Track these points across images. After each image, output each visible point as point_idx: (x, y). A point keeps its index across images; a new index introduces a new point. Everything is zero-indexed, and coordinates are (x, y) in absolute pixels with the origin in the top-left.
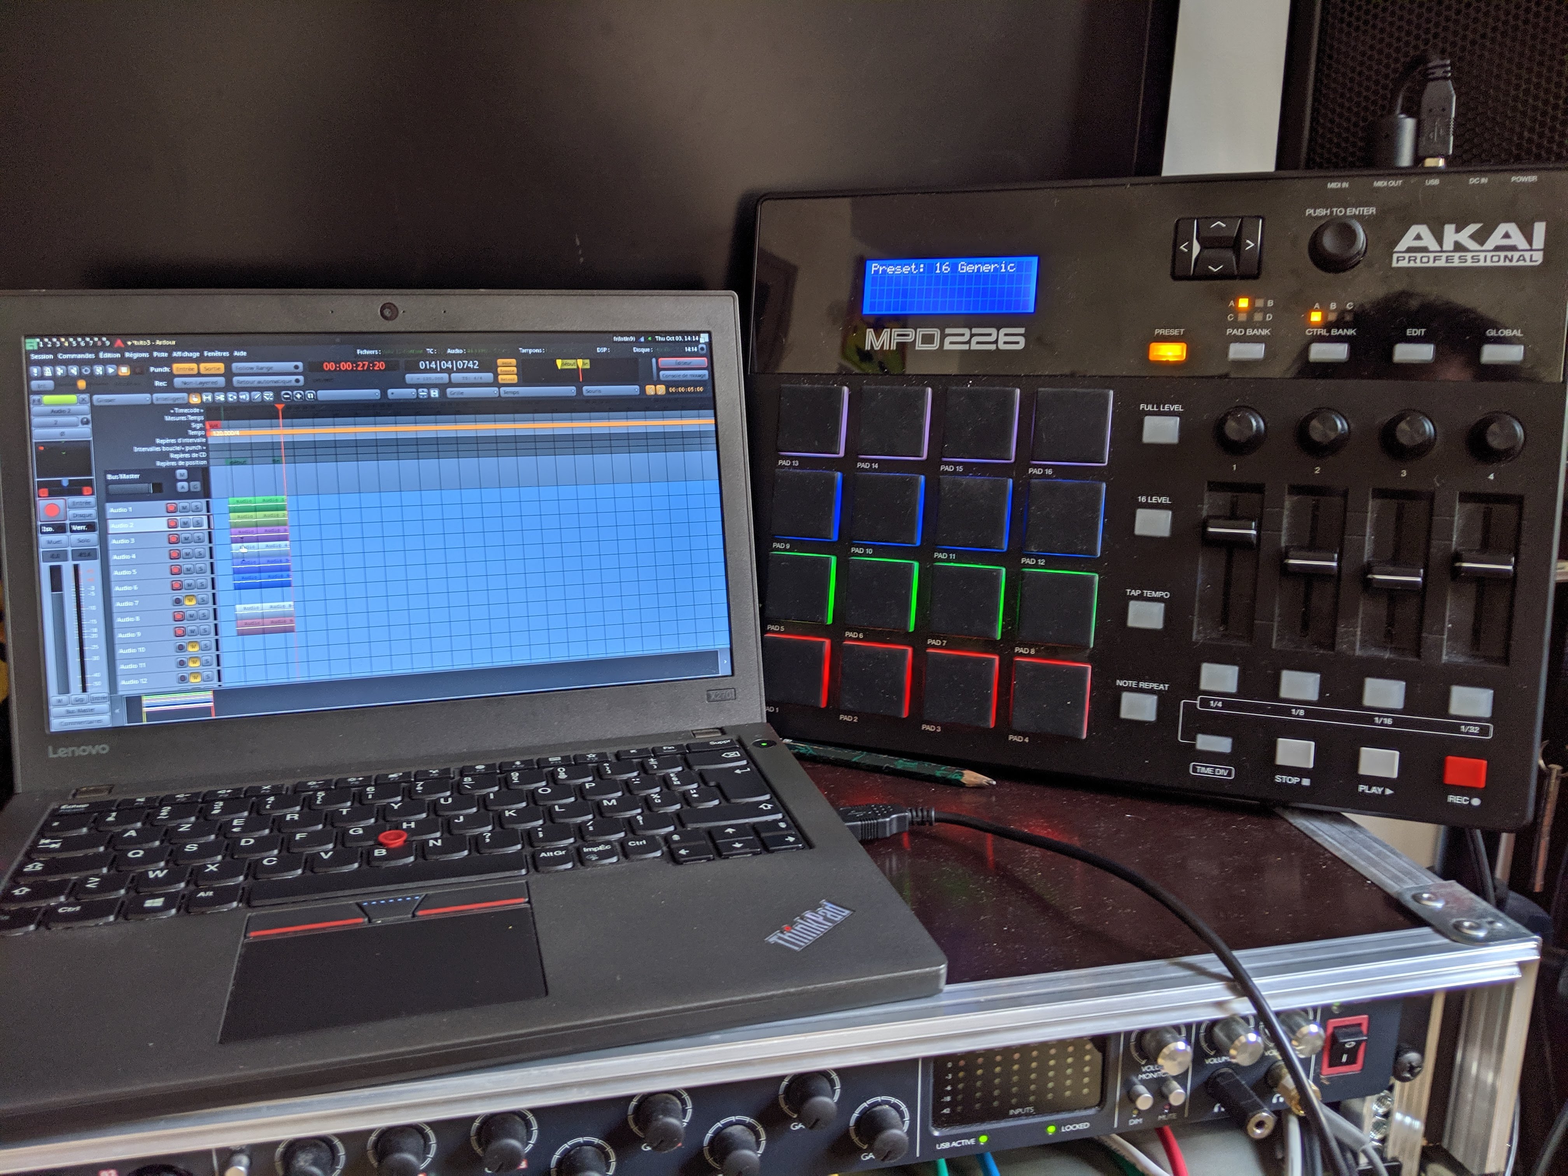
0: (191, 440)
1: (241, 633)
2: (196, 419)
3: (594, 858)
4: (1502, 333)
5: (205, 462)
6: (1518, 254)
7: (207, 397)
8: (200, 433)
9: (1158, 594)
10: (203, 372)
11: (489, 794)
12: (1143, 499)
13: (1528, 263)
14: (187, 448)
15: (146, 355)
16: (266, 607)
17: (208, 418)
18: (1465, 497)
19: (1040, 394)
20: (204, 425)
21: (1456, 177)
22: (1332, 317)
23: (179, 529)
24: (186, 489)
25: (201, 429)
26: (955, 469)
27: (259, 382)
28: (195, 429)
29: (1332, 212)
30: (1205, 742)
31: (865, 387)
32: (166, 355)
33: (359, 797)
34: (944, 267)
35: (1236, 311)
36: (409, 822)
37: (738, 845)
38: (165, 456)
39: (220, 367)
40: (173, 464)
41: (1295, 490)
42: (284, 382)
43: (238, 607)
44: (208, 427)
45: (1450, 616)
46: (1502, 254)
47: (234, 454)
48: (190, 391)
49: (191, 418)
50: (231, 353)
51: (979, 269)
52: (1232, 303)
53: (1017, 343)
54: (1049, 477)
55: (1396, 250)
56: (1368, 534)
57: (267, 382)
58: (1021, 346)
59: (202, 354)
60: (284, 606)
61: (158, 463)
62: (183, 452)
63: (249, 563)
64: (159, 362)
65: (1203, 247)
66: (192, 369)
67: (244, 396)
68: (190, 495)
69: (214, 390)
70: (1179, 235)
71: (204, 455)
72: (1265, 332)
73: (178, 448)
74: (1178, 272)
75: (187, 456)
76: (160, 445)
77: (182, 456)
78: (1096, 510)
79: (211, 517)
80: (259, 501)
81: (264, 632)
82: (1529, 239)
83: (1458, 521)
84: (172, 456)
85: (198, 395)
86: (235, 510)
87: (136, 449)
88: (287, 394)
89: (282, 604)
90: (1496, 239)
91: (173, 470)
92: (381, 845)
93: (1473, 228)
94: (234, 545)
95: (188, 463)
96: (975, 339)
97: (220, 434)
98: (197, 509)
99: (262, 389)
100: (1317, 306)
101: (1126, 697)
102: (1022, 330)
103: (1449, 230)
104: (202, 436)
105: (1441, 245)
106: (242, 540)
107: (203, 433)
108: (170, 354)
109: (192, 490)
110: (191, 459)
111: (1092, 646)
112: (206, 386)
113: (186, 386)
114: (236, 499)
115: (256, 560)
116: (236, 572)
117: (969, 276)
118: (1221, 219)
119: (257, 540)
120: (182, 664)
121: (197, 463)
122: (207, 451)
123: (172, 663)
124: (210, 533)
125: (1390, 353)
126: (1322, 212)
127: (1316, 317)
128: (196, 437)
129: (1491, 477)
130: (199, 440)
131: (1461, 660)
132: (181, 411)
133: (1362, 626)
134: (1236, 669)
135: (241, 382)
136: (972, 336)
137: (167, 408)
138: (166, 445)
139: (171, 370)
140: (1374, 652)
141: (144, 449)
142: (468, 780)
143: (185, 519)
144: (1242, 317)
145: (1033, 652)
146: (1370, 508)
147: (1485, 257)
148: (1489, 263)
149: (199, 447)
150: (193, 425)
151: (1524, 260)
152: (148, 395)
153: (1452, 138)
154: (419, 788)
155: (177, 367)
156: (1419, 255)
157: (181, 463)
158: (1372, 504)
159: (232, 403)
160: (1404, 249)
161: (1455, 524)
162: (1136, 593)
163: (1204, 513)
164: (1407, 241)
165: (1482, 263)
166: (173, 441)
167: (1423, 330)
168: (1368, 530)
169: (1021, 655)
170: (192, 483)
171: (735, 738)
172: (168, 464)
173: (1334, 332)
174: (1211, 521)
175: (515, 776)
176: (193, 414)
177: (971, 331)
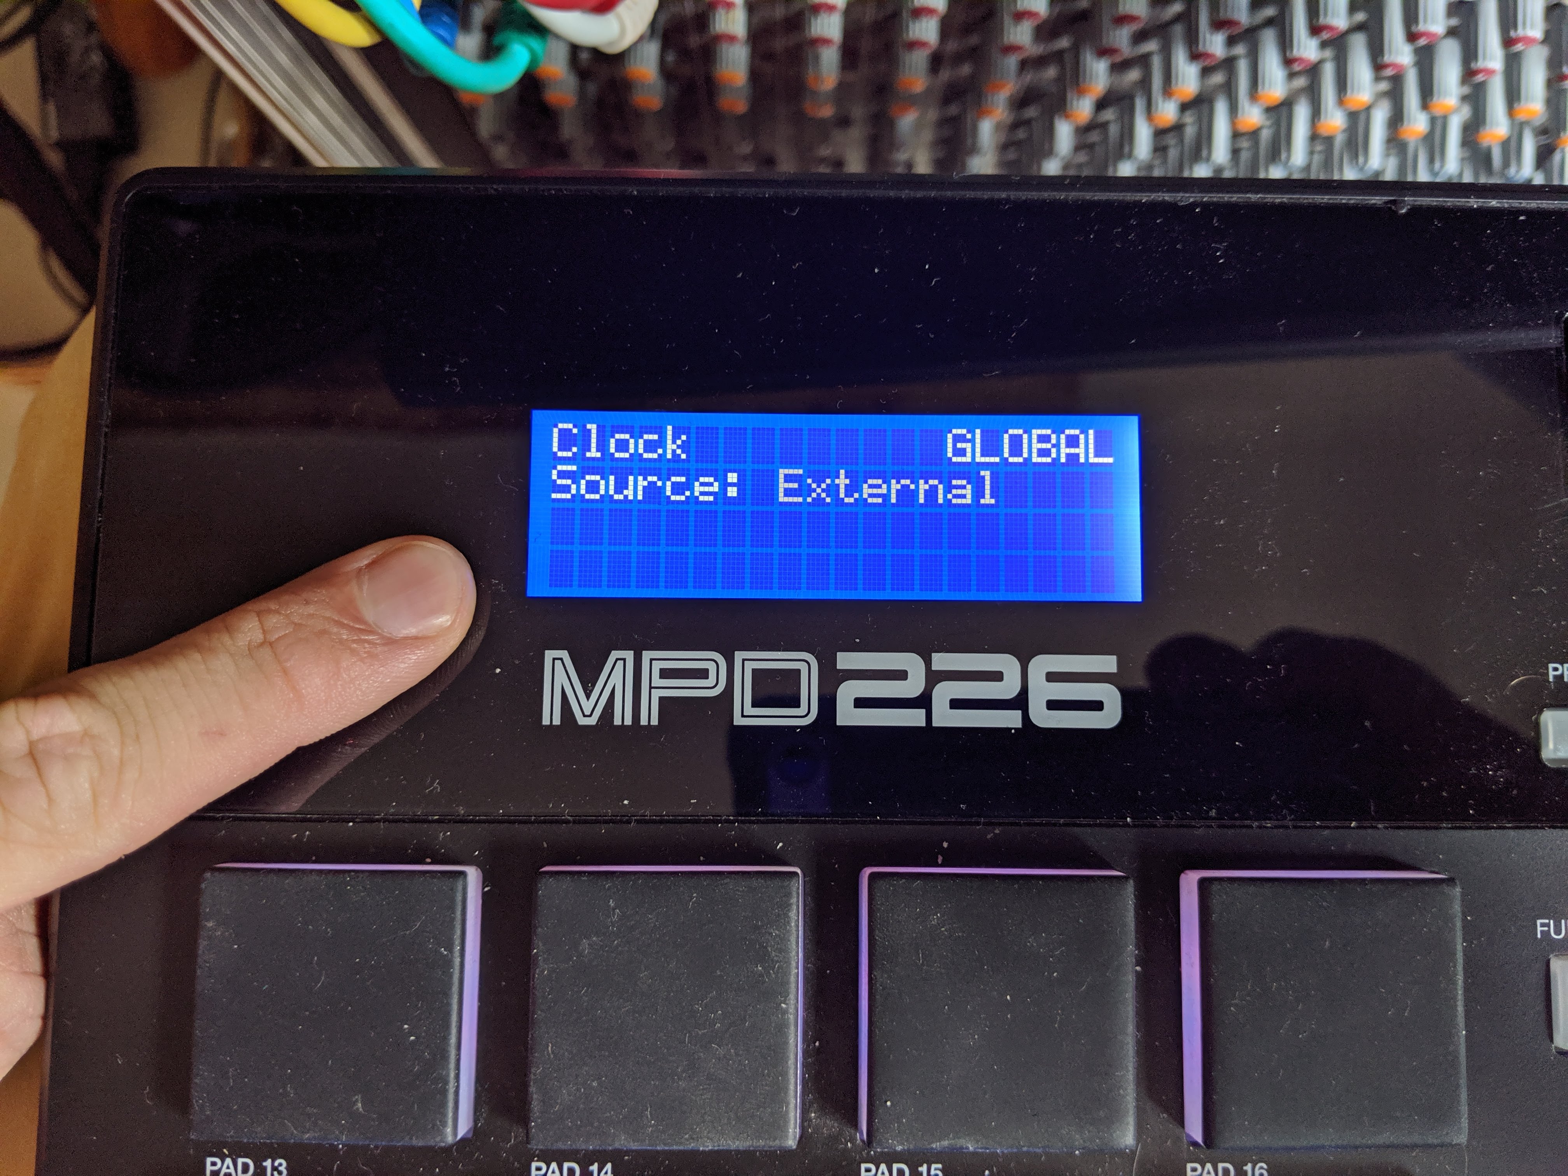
53: (1097, 706)
58: (1110, 718)
102: (1105, 663)
177: (928, 663)
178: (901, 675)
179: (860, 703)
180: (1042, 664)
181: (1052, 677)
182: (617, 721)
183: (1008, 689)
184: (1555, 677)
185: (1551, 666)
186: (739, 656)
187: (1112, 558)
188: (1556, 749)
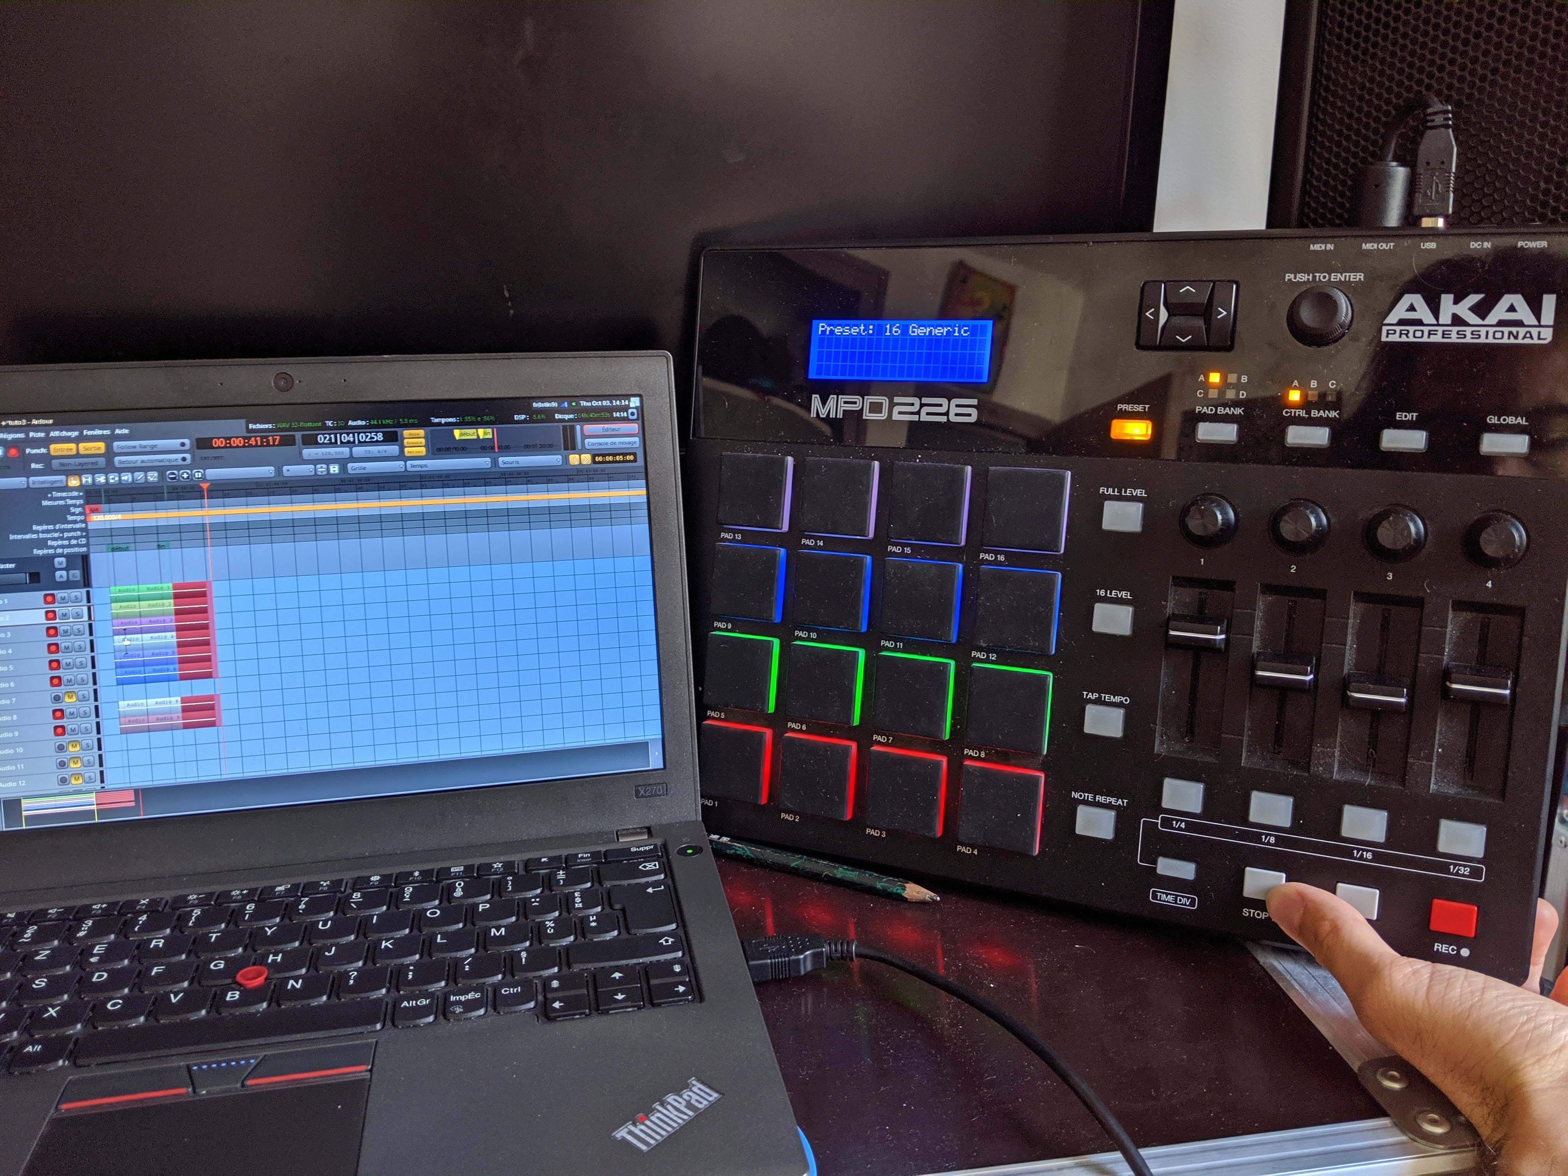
0: (70, 526)
1: (124, 732)
2: (76, 503)
3: (458, 1010)
4: (1504, 420)
5: (85, 549)
6: (1524, 330)
7: (87, 479)
8: (79, 518)
9: (1117, 699)
10: (82, 452)
11: (372, 916)
12: (1102, 593)
13: (1536, 341)
14: (66, 535)
15: (22, 436)
16: (152, 703)
17: (87, 502)
18: (1459, 606)
19: (990, 473)
20: (84, 509)
21: (1456, 239)
22: (1313, 396)
23: (58, 621)
24: (65, 579)
25: (80, 514)
26: (903, 550)
27: (143, 462)
28: (74, 514)
29: (1314, 277)
30: (1167, 867)
31: (808, 458)
32: (42, 435)
33: (235, 916)
34: (894, 329)
35: (1206, 386)
36: (276, 954)
37: (620, 997)
38: (42, 543)
39: (101, 446)
40: (51, 551)
41: (1269, 589)
42: (169, 461)
43: (121, 703)
44: (88, 511)
45: (1439, 740)
46: (1506, 330)
47: (116, 540)
48: (68, 473)
49: (70, 502)
50: (113, 431)
51: (931, 332)
52: (1202, 378)
53: (970, 415)
54: (1000, 563)
55: (1385, 322)
56: (1349, 643)
57: (152, 461)
58: (973, 419)
59: (81, 433)
60: (170, 702)
61: (35, 552)
62: (62, 539)
63: (132, 656)
64: (36, 443)
65: (1170, 315)
66: (71, 450)
67: (127, 477)
68: (68, 585)
69: (93, 471)
70: (1146, 299)
71: (83, 541)
72: (1239, 411)
73: (56, 535)
74: (1142, 343)
75: (66, 542)
76: (37, 532)
77: (60, 543)
78: (1050, 604)
79: (92, 607)
80: (143, 589)
81: (149, 730)
82: (1538, 315)
83: (1451, 631)
84: (50, 543)
85: (77, 477)
86: (117, 600)
87: (12, 537)
88: (174, 474)
89: (168, 699)
90: (1499, 312)
91: (51, 558)
92: (239, 986)
93: (1474, 299)
94: (116, 637)
95: (66, 551)
96: (925, 410)
97: (100, 519)
98: (77, 600)
99: (145, 469)
100: (1296, 383)
101: (1081, 810)
102: (974, 402)
103: (1447, 300)
104: (81, 521)
105: (1437, 319)
106: (125, 632)
107: (82, 518)
108: (48, 434)
109: (71, 578)
110: (70, 546)
111: (1045, 752)
112: (85, 467)
113: (64, 468)
114: (118, 588)
115: (140, 652)
116: (118, 666)
117: (920, 340)
118: (1191, 283)
119: (142, 631)
120: (62, 764)
121: (76, 550)
122: (87, 537)
123: (51, 764)
124: (90, 626)
125: (1377, 439)
126: (1302, 277)
127: (1295, 396)
128: (75, 522)
129: (1489, 584)
130: (78, 526)
131: (1452, 790)
132: (59, 494)
133: (1342, 746)
134: (1201, 786)
135: (123, 462)
136: (922, 405)
137: (44, 492)
138: (43, 532)
139: (49, 450)
140: (1354, 776)
141: (20, 537)
142: (357, 896)
143: (64, 610)
144: (1213, 394)
145: (983, 755)
146: (1351, 614)
147: (1487, 332)
148: (1491, 340)
149: (79, 533)
150: (72, 510)
151: (1531, 337)
152: (24, 479)
153: (1452, 195)
154: (302, 906)
155: (56, 449)
156: (1411, 329)
157: (59, 551)
158: (1355, 609)
159: (113, 484)
160: (1395, 322)
161: (1448, 636)
162: (1093, 696)
163: (1169, 611)
164: (1400, 312)
165: (1483, 340)
166: (51, 527)
167: (1415, 414)
168: (1349, 638)
169: (971, 758)
170: (71, 572)
171: (659, 842)
172: (45, 551)
173: (1315, 413)
174: (1173, 623)
175: (408, 890)
176: (72, 498)
177: (921, 401)
178: (912, 404)
179: (900, 413)
180: (955, 401)
181: (957, 406)
182: (831, 416)
183: (943, 410)
185: (1119, 405)
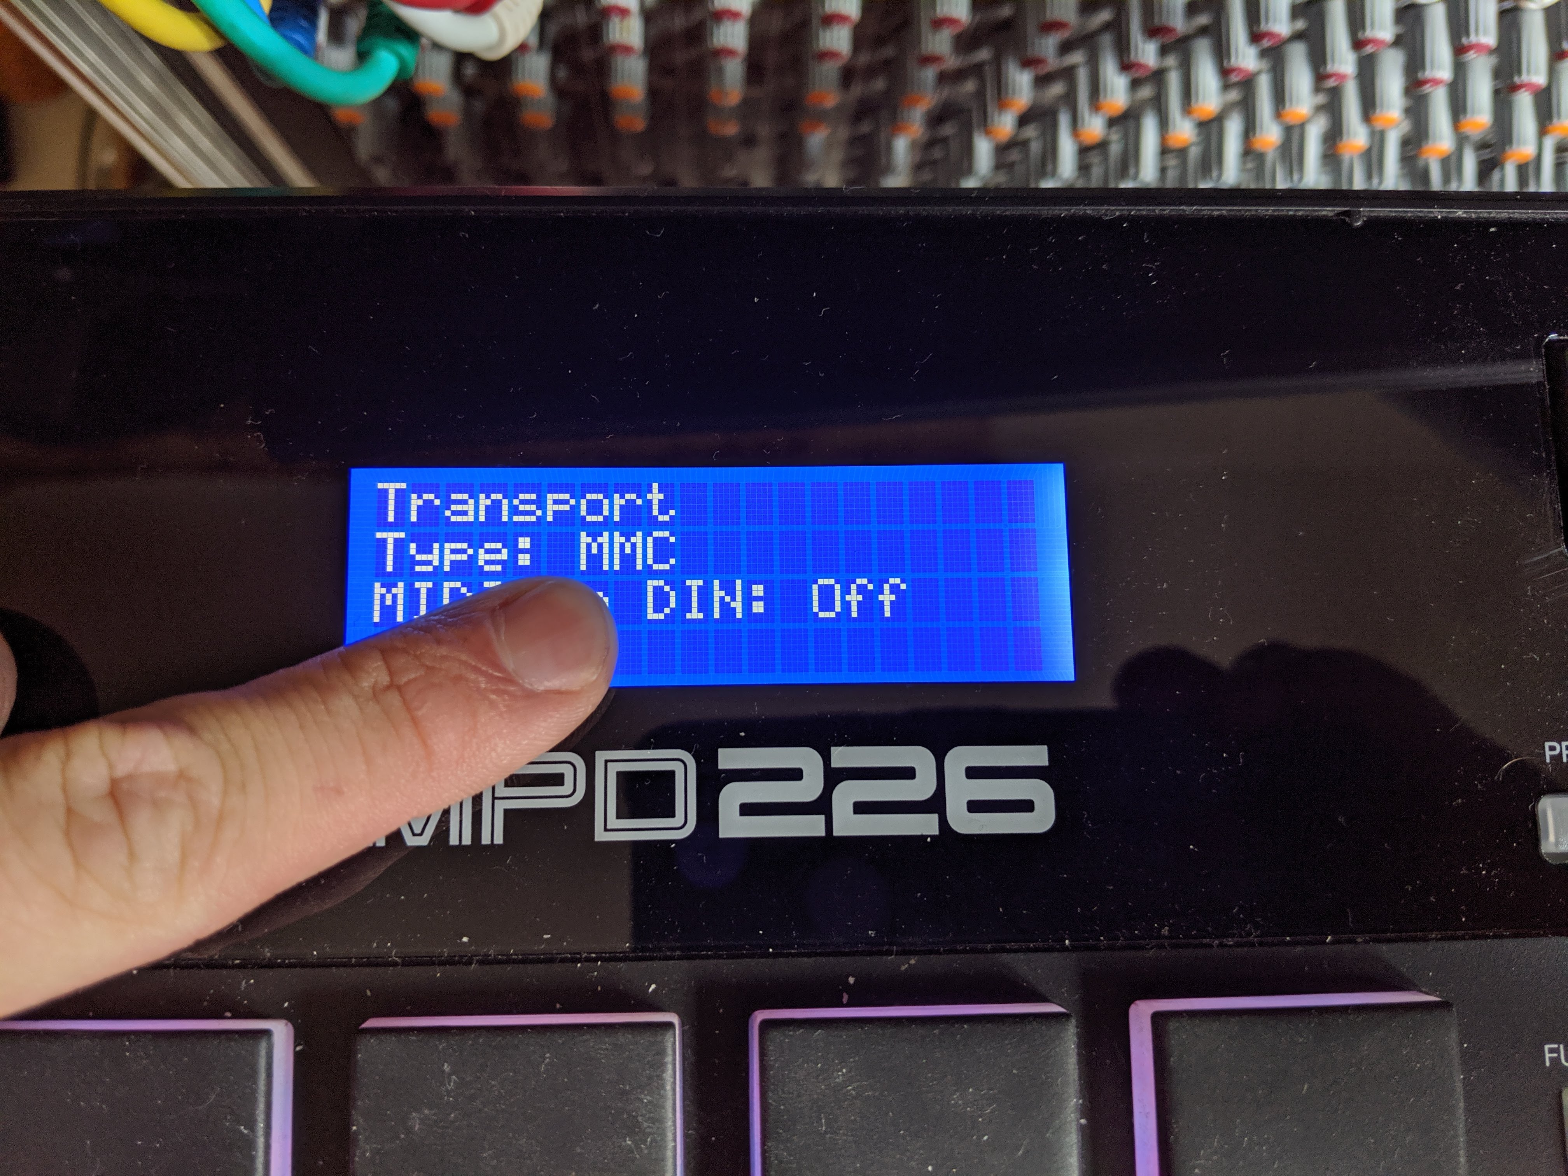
58: (1039, 820)
96: (847, 794)
102: (1035, 756)
136: (834, 777)
177: (826, 759)
178: (795, 775)
179: (748, 809)
180: (960, 756)
181: (973, 773)
182: (454, 841)
183: (922, 788)
184: (1552, 757)
185: (1547, 745)
186: (601, 756)
187: (1038, 629)
188: (1557, 843)
